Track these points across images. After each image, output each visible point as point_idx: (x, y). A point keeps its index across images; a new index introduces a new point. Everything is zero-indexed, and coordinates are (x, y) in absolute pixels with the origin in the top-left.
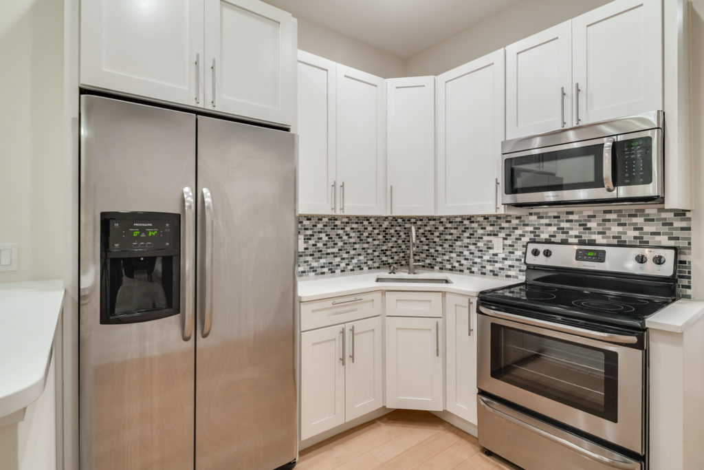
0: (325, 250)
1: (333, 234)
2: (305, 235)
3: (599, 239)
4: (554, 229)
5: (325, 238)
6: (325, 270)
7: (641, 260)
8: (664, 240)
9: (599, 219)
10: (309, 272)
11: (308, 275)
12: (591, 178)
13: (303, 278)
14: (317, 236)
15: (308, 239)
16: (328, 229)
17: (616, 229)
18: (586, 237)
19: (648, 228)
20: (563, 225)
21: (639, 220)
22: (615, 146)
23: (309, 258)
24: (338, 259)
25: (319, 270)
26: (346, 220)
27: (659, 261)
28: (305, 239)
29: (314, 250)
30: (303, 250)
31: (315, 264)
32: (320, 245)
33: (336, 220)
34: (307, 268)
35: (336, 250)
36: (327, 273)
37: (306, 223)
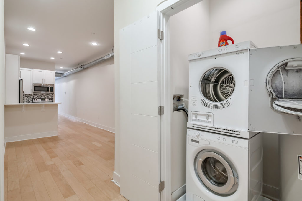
3: (43, 98)
4: (36, 96)
7: (49, 100)
8: (51, 98)
9: (43, 95)
12: (47, 90)
17: (45, 96)
18: (41, 97)
19: (49, 96)
20: (38, 96)
21: (48, 95)
22: (50, 87)
27: (51, 100)
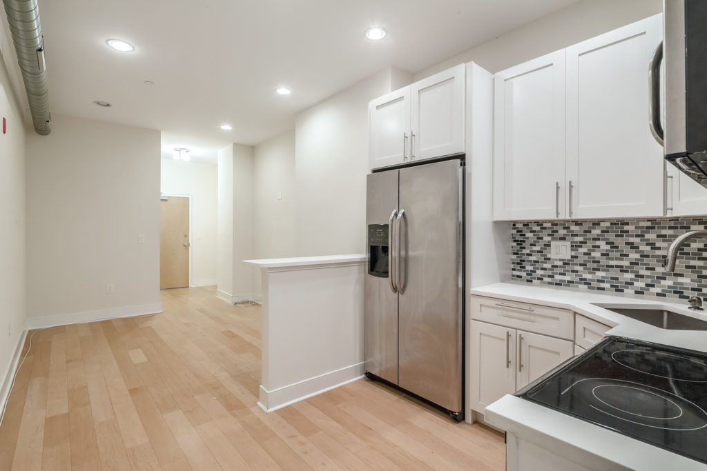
0: (604, 261)
1: (620, 242)
2: (572, 242)
5: (604, 246)
6: (607, 285)
10: (577, 283)
11: (577, 287)
13: (571, 288)
14: (590, 244)
15: (576, 246)
16: (611, 237)
23: (580, 269)
24: (629, 276)
25: (594, 284)
26: (649, 224)
28: (572, 246)
29: (587, 259)
30: (570, 258)
31: (588, 276)
32: (596, 254)
33: (627, 224)
34: (577, 279)
35: (625, 263)
36: (608, 290)
37: (574, 228)
